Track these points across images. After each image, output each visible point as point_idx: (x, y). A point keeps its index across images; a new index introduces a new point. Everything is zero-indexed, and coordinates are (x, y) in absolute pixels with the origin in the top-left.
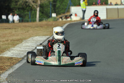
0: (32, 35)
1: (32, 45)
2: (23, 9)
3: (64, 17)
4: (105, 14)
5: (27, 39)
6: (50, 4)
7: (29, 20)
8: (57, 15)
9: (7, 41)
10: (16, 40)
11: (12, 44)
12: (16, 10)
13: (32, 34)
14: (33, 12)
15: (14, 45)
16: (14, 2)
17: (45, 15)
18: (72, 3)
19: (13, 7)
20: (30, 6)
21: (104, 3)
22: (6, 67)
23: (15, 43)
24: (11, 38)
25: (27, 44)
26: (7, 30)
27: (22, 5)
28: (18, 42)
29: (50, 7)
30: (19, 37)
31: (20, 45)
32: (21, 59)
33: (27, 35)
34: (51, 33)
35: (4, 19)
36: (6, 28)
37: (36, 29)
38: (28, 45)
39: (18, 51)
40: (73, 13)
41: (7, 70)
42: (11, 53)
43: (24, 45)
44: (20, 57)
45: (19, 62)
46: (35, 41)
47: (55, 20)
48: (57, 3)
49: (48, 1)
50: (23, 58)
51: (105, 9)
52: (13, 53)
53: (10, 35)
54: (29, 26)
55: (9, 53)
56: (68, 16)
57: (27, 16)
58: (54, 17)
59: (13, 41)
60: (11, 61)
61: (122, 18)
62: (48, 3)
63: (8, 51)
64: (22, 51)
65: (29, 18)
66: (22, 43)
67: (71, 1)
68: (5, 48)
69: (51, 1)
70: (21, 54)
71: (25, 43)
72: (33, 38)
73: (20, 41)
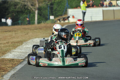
2: (22, 12)
3: (62, 19)
4: (102, 15)
5: (27, 41)
6: (47, 7)
8: (54, 17)
9: (8, 43)
10: (16, 43)
11: (13, 46)
12: (15, 13)
13: (32, 36)
14: (32, 15)
15: (15, 47)
16: (13, 5)
17: (43, 17)
18: (69, 6)
19: (12, 11)
20: (28, 10)
21: (100, 5)
22: (8, 69)
23: (16, 45)
24: (11, 41)
25: (28, 46)
26: (7, 32)
27: (21, 9)
28: (18, 44)
29: (48, 10)
30: (19, 40)
31: (20, 47)
32: (22, 60)
33: (27, 37)
35: (4, 22)
36: (7, 30)
37: (35, 31)
39: (19, 53)
40: (70, 15)
41: (9, 71)
42: (12, 55)
43: (24, 47)
45: (21, 63)
46: (35, 43)
47: (53, 22)
48: (54, 6)
49: (46, 4)
50: (24, 60)
51: (102, 11)
52: (14, 55)
53: (10, 37)
54: (28, 29)
55: (11, 55)
56: (66, 18)
58: (52, 19)
59: (13, 43)
60: (12, 63)
62: (46, 6)
63: (9, 53)
64: (23, 52)
66: (22, 45)
67: (68, 3)
68: (6, 50)
69: (49, 4)
70: (22, 56)
71: (25, 44)
72: (32, 40)
73: (20, 43)
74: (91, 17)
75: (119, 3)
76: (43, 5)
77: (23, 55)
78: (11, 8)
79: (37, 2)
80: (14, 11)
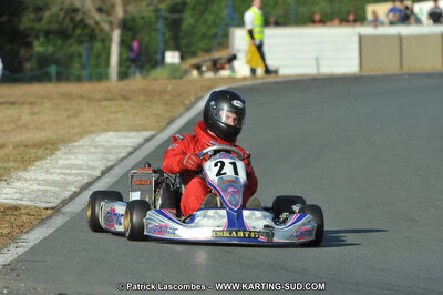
0: (92, 128)
1: (91, 164)
2: (63, 34)
3: (210, 64)
4: (356, 54)
5: (75, 141)
6: (158, 17)
7: (85, 73)
8: (182, 58)
9: (2, 146)
10: (35, 146)
11: (19, 158)
12: (37, 38)
13: (93, 125)
14: (98, 45)
15: (26, 162)
16: (31, 8)
18: (237, 16)
19: (27, 29)
20: (86, 26)
21: (351, 17)
23: (29, 154)
24: (16, 138)
25: (73, 160)
26: (3, 107)
27: (58, 22)
28: (40, 152)
29: (156, 30)
30: (43, 135)
31: (46, 163)
32: (49, 212)
33: (74, 127)
34: (158, 122)
36: (2, 100)
37: (106, 107)
38: (77, 162)
39: (39, 185)
40: (239, 51)
42: (13, 191)
43: (61, 162)
44: (44, 205)
45: (42, 222)
46: (101, 149)
47: (177, 75)
48: (183, 15)
49: (151, 8)
50: (56, 210)
51: (356, 39)
52: (20, 191)
53: (13, 126)
54: (81, 97)
55: (7, 190)
56: (222, 61)
57: (76, 59)
58: (172, 65)
59: (22, 148)
60: (13, 220)
61: (412, 72)
62: (152, 14)
63: (3, 183)
64: (55, 183)
65: (83, 67)
66: (53, 157)
67: (234, 6)
69: (163, 6)
70: (48, 194)
71: (65, 154)
72: (93, 139)
73: (46, 149)
74: (317, 59)
75: (421, 10)
76: (142, 10)
77: (55, 193)
78: (25, 19)
80: (33, 29)
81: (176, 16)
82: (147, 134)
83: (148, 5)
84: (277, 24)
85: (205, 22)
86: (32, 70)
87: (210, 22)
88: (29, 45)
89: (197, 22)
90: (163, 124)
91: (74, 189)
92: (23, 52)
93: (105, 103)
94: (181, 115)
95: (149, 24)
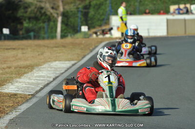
0: (49, 60)
1: (48, 75)
2: (36, 19)
3: (101, 32)
4: (165, 28)
5: (41, 65)
6: (78, 11)
7: (46, 36)
8: (89, 29)
9: (10, 68)
10: (24, 67)
11: (17, 73)
12: (25, 20)
13: (49, 58)
14: (52, 23)
15: (20, 75)
16: (22, 7)
17: (71, 28)
18: (113, 10)
19: (21, 16)
20: (46, 15)
22: (6, 109)
23: (21, 71)
24: (15, 64)
25: (41, 74)
26: (10, 51)
27: (34, 13)
28: (26, 70)
29: (78, 17)
30: (28, 63)
31: (29, 75)
32: (30, 96)
33: (41, 59)
34: (78, 57)
35: (6, 34)
36: (9, 48)
37: (55, 51)
38: (43, 75)
39: (26, 84)
40: (114, 26)
41: (7, 114)
42: (14, 87)
43: (35, 74)
44: (28, 93)
45: (27, 101)
46: (53, 69)
47: (87, 36)
49: (75, 7)
50: (33, 95)
51: (165, 21)
52: (18, 87)
53: (14, 59)
54: (44, 46)
55: (12, 87)
56: (106, 30)
57: (42, 30)
58: (85, 33)
59: (18, 68)
60: (14, 100)
61: (190, 35)
62: (76, 10)
63: (10, 84)
64: (32, 84)
65: (45, 34)
66: (32, 72)
67: (112, 6)
68: (6, 79)
69: (80, 6)
70: (30, 89)
71: (37, 71)
72: (49, 65)
73: (29, 69)
74: (148, 30)
75: (194, 8)
76: (71, 8)
77: (33, 88)
79: (61, 4)
80: (23, 16)
81: (86, 11)
82: (73, 62)
83: (74, 6)
84: (131, 14)
85: (99, 13)
86: (23, 34)
87: (101, 13)
88: (22, 23)
89: (95, 13)
90: (80, 58)
91: (41, 86)
92: (19, 26)
93: (55, 49)
94: (88, 54)
95: (74, 14)
